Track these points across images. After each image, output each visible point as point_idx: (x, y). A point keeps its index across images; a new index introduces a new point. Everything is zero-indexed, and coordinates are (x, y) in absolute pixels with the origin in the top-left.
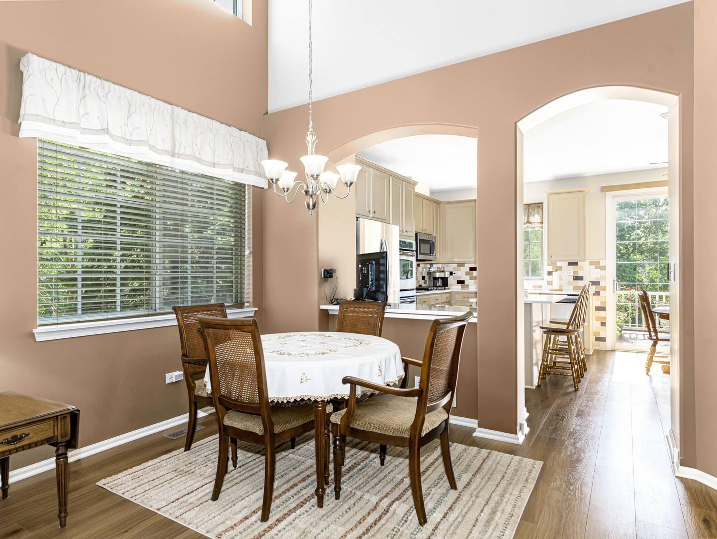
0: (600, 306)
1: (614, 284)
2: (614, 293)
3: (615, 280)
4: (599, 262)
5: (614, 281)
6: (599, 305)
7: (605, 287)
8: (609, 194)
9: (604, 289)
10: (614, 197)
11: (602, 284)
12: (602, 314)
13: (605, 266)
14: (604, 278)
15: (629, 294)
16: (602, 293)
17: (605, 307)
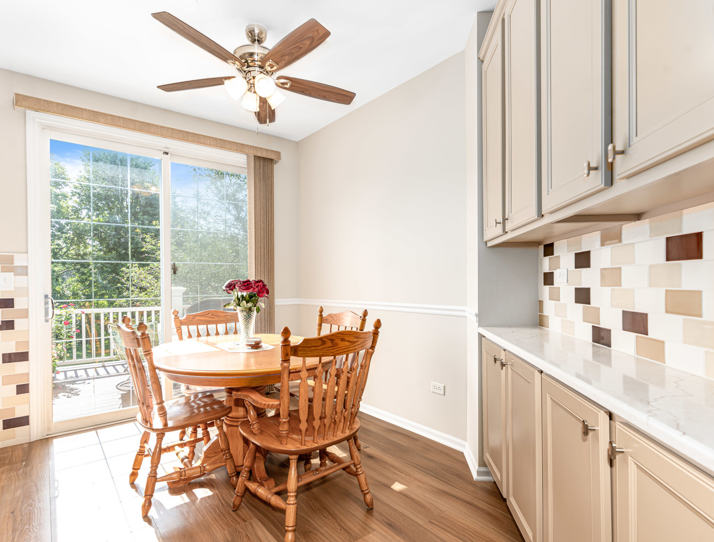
0: (14, 351)
1: (46, 303)
2: (47, 321)
3: (50, 296)
4: (11, 259)
5: (46, 297)
6: (12, 349)
7: (27, 310)
8: (35, 118)
9: (25, 314)
10: (45, 127)
11: (17, 305)
12: (19, 367)
13: (27, 267)
14: (25, 292)
15: (64, 314)
16: (18, 324)
17: (27, 353)
